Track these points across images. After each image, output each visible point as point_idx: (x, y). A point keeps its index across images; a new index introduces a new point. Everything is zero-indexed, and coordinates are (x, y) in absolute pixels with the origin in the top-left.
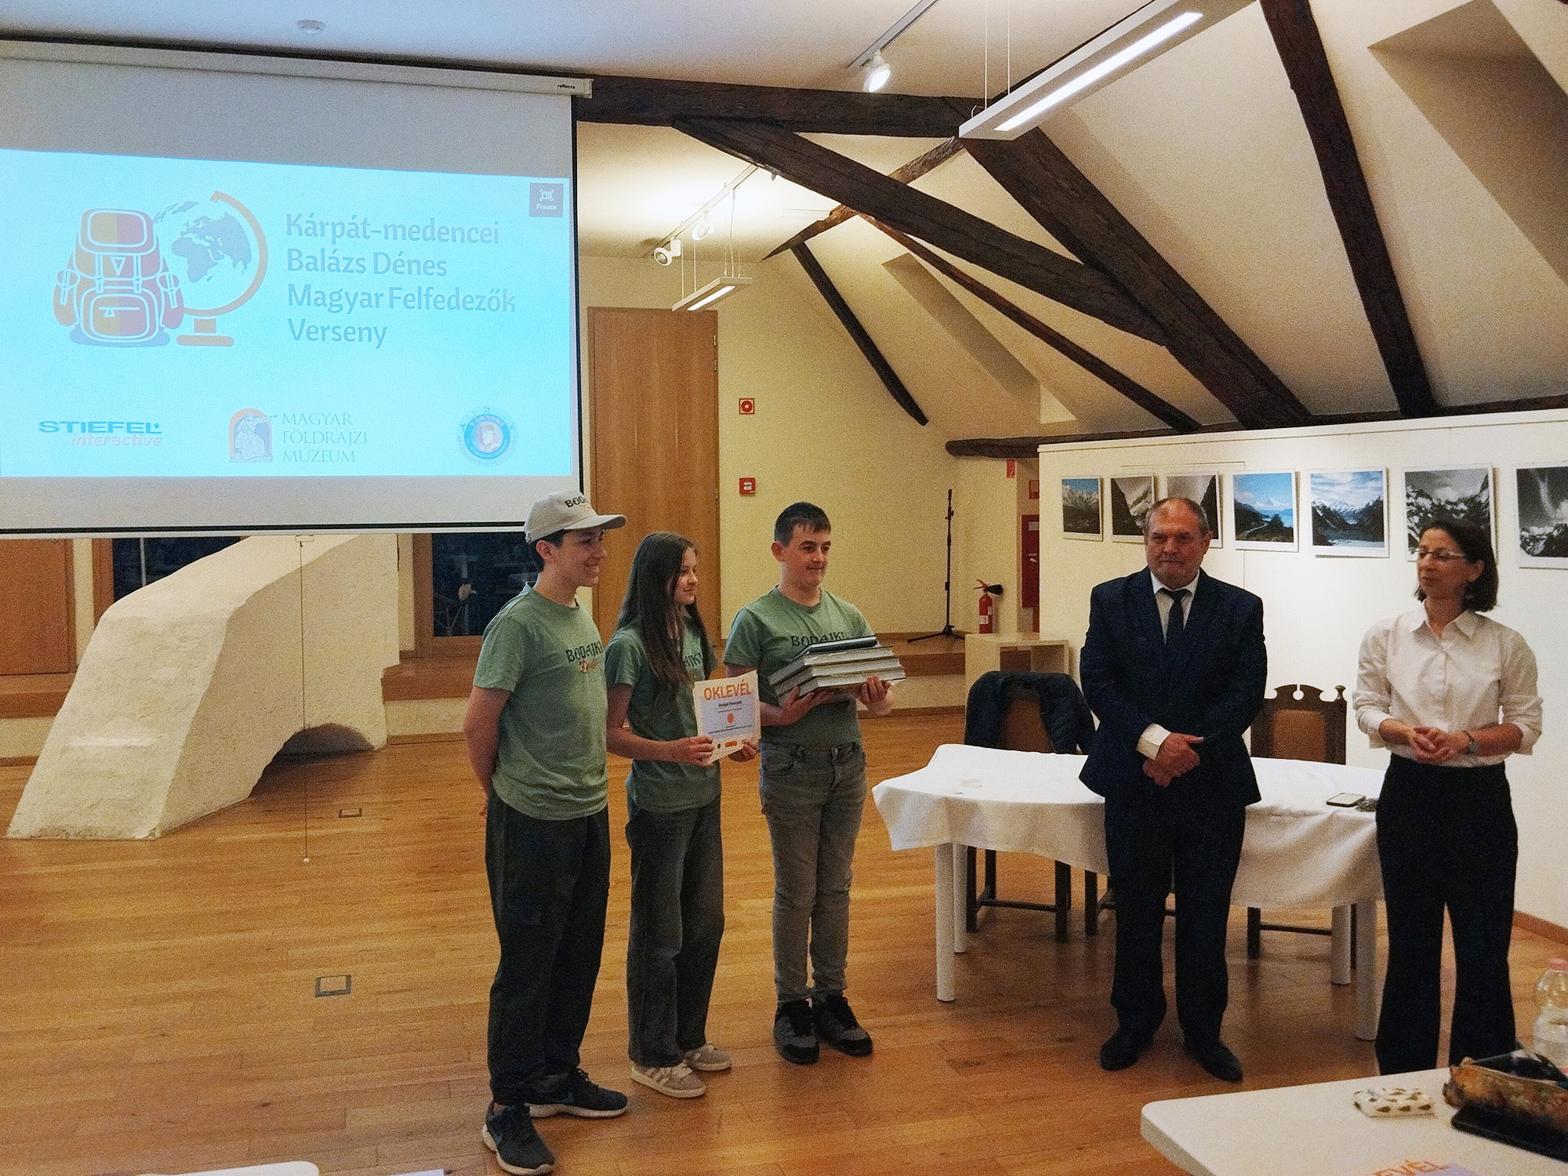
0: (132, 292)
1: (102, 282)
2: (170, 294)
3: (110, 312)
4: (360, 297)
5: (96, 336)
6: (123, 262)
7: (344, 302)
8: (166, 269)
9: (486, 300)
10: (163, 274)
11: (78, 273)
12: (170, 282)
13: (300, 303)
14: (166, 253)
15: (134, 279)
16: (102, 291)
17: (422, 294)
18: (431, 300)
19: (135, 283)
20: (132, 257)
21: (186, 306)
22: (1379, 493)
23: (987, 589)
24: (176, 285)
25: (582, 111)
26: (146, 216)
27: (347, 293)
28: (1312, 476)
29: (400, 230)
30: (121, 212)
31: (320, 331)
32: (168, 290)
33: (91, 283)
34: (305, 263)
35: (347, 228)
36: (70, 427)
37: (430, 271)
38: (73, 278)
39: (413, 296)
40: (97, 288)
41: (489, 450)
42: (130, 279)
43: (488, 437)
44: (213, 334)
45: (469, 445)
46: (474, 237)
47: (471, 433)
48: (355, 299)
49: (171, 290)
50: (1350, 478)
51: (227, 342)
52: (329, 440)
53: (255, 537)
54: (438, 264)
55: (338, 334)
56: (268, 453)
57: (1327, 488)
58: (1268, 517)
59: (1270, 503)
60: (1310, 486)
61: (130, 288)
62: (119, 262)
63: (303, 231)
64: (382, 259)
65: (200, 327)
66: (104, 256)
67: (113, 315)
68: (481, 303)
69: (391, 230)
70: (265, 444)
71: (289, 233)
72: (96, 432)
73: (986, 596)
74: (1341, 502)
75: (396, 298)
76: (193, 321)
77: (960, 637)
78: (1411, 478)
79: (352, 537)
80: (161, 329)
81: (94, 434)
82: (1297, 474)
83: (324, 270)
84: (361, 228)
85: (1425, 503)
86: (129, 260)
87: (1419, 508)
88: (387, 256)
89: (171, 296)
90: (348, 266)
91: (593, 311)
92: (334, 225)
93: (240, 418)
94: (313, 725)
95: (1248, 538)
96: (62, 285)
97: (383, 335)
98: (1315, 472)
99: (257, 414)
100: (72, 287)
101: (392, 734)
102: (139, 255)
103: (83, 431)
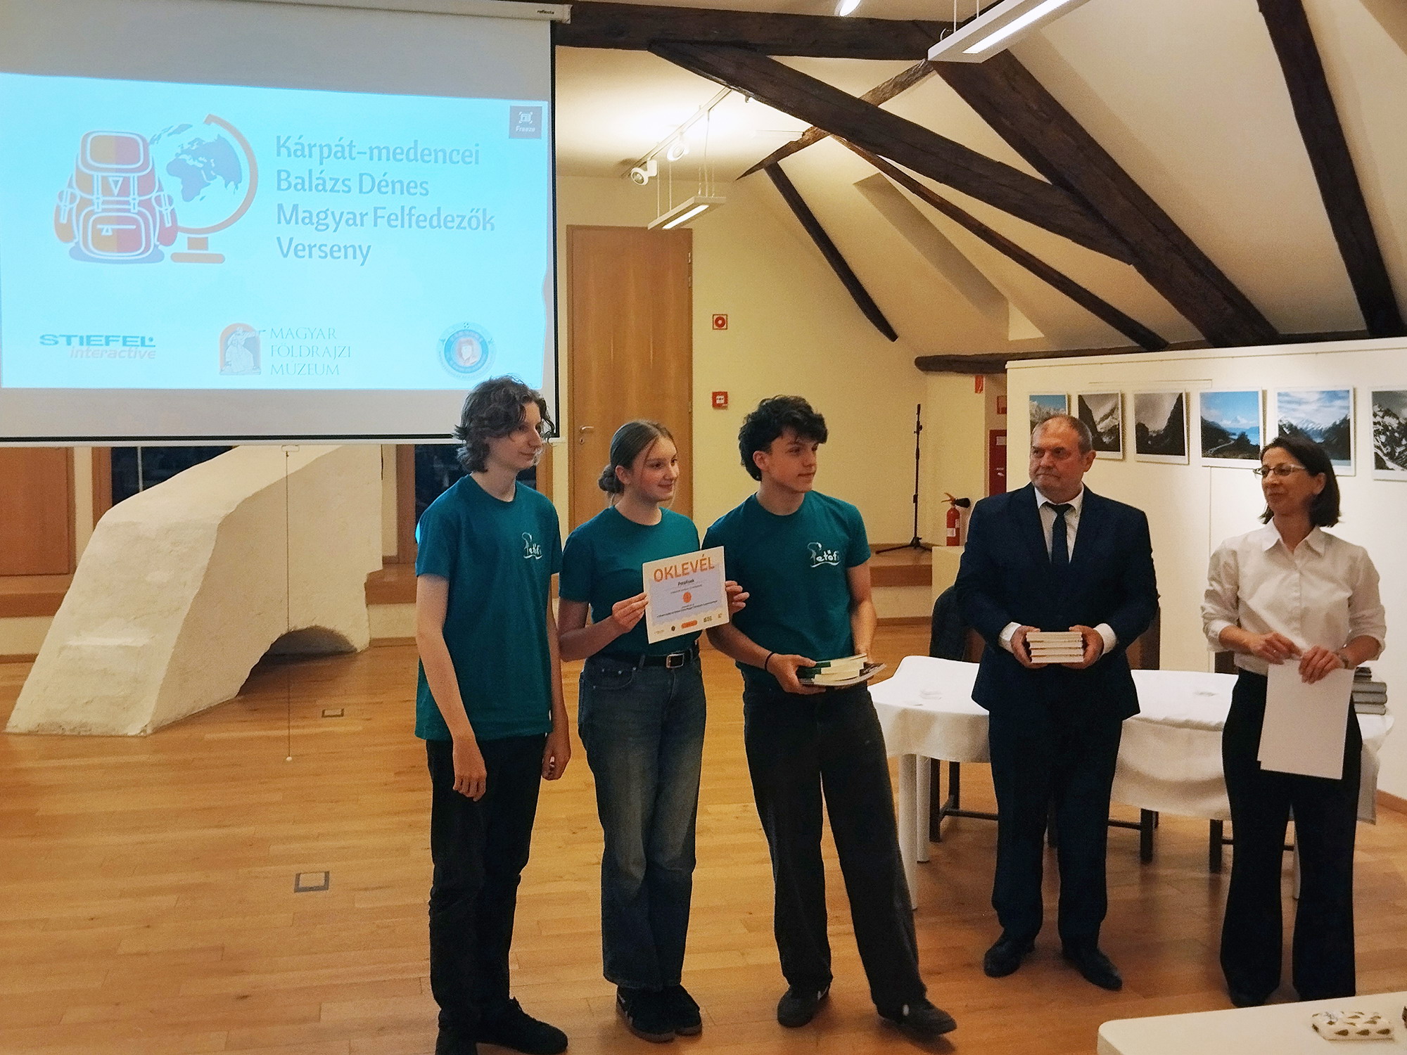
0: (129, 211)
1: (100, 201)
2: (164, 213)
3: (107, 230)
4: (345, 217)
5: (94, 253)
6: (120, 183)
7: (330, 220)
8: (160, 189)
9: (467, 219)
10: (159, 193)
11: (78, 193)
12: (164, 201)
13: (288, 222)
14: (161, 173)
15: (130, 199)
16: (100, 210)
17: (405, 215)
18: (414, 219)
19: (132, 202)
20: (129, 178)
21: (180, 224)
22: (1345, 412)
23: (955, 502)
24: (171, 203)
25: (561, 35)
26: (144, 140)
27: (333, 213)
28: (1279, 394)
29: (384, 152)
30: (119, 135)
31: (307, 248)
32: (162, 209)
33: (90, 203)
34: (293, 184)
35: (334, 150)
36: (69, 340)
37: (412, 191)
38: (73, 197)
39: (397, 216)
40: (96, 207)
41: (468, 365)
42: (126, 199)
43: (467, 351)
44: (205, 252)
45: (449, 360)
46: (456, 157)
47: (450, 347)
48: (340, 220)
49: (165, 211)
50: (1317, 396)
51: (219, 259)
52: (315, 354)
53: (243, 448)
54: (421, 184)
55: (325, 252)
56: (257, 366)
57: (1294, 406)
58: (1234, 434)
59: (1236, 420)
60: (1277, 404)
61: (127, 207)
62: (116, 183)
63: (292, 152)
64: (367, 181)
65: (192, 244)
66: (103, 178)
67: (110, 233)
68: (462, 221)
69: (376, 152)
70: (254, 357)
71: (279, 154)
72: (94, 345)
73: (954, 510)
74: (1307, 421)
75: (380, 217)
76: (186, 240)
77: (927, 549)
78: (1379, 397)
79: (338, 446)
80: (156, 246)
81: (91, 347)
82: (1264, 393)
83: (311, 190)
84: (347, 149)
85: (1392, 422)
86: (126, 180)
87: (1386, 427)
88: (370, 176)
89: (165, 217)
90: (335, 185)
91: (571, 229)
92: (321, 147)
93: (229, 333)
94: (299, 628)
95: (1215, 455)
96: (62, 204)
97: (367, 254)
98: (1282, 391)
99: (247, 329)
100: (72, 206)
101: (374, 636)
102: (136, 175)
103: (81, 344)
